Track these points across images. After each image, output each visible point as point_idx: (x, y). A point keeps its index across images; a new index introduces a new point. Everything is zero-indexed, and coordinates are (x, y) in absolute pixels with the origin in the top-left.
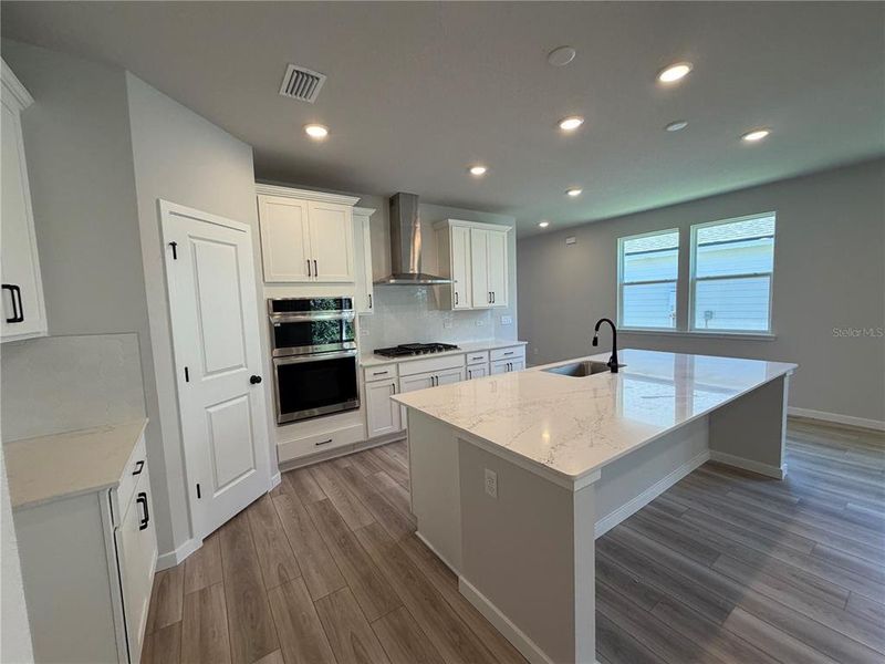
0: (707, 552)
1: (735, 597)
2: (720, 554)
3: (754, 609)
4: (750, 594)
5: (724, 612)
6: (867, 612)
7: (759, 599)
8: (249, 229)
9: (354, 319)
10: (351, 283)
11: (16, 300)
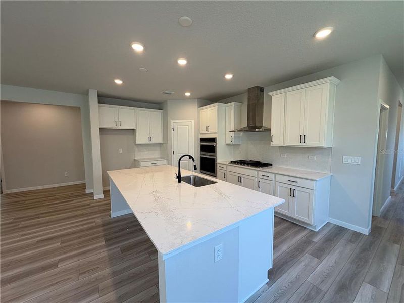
0: (125, 250)
1: (107, 246)
2: (122, 253)
3: (101, 247)
4: (105, 250)
5: (106, 241)
6: (71, 276)
7: (102, 251)
8: (193, 121)
9: (216, 145)
10: (216, 133)
11: (150, 139)
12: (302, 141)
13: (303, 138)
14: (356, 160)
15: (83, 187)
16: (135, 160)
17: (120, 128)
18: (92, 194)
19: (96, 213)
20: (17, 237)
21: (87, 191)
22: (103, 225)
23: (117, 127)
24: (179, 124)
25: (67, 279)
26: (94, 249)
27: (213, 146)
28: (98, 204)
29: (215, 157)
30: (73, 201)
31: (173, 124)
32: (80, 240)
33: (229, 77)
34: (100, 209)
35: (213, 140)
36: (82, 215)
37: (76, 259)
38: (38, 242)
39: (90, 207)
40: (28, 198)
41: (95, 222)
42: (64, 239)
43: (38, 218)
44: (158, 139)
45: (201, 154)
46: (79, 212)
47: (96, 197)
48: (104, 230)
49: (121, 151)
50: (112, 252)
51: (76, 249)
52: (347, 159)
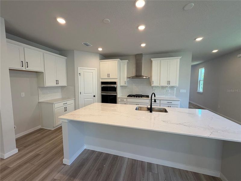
8: (96, 69)
9: (117, 86)
10: (117, 78)
11: (57, 82)
12: (169, 84)
13: (169, 82)
14: (184, 91)
16: (39, 102)
17: (28, 69)
23: (24, 69)
24: (84, 70)
27: (115, 87)
29: (116, 94)
31: (80, 70)
33: (143, 45)
35: (115, 83)
44: (63, 82)
45: (102, 93)
49: (23, 95)
52: (182, 91)
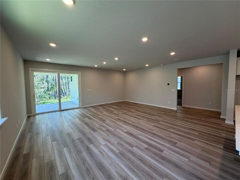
0: (237, 160)
2: (234, 160)
4: (221, 151)
5: (224, 147)
7: (219, 150)
15: (220, 114)
18: (225, 120)
19: (223, 130)
20: (183, 123)
21: (221, 117)
22: (226, 139)
25: (196, 148)
26: (215, 146)
28: (227, 126)
30: (210, 119)
32: (207, 138)
34: (228, 130)
36: (214, 127)
37: (203, 144)
38: (190, 128)
39: (220, 126)
40: (190, 111)
41: (220, 134)
42: (201, 133)
43: (192, 120)
46: (212, 126)
47: (226, 122)
48: (225, 142)
50: (226, 154)
51: (204, 140)
